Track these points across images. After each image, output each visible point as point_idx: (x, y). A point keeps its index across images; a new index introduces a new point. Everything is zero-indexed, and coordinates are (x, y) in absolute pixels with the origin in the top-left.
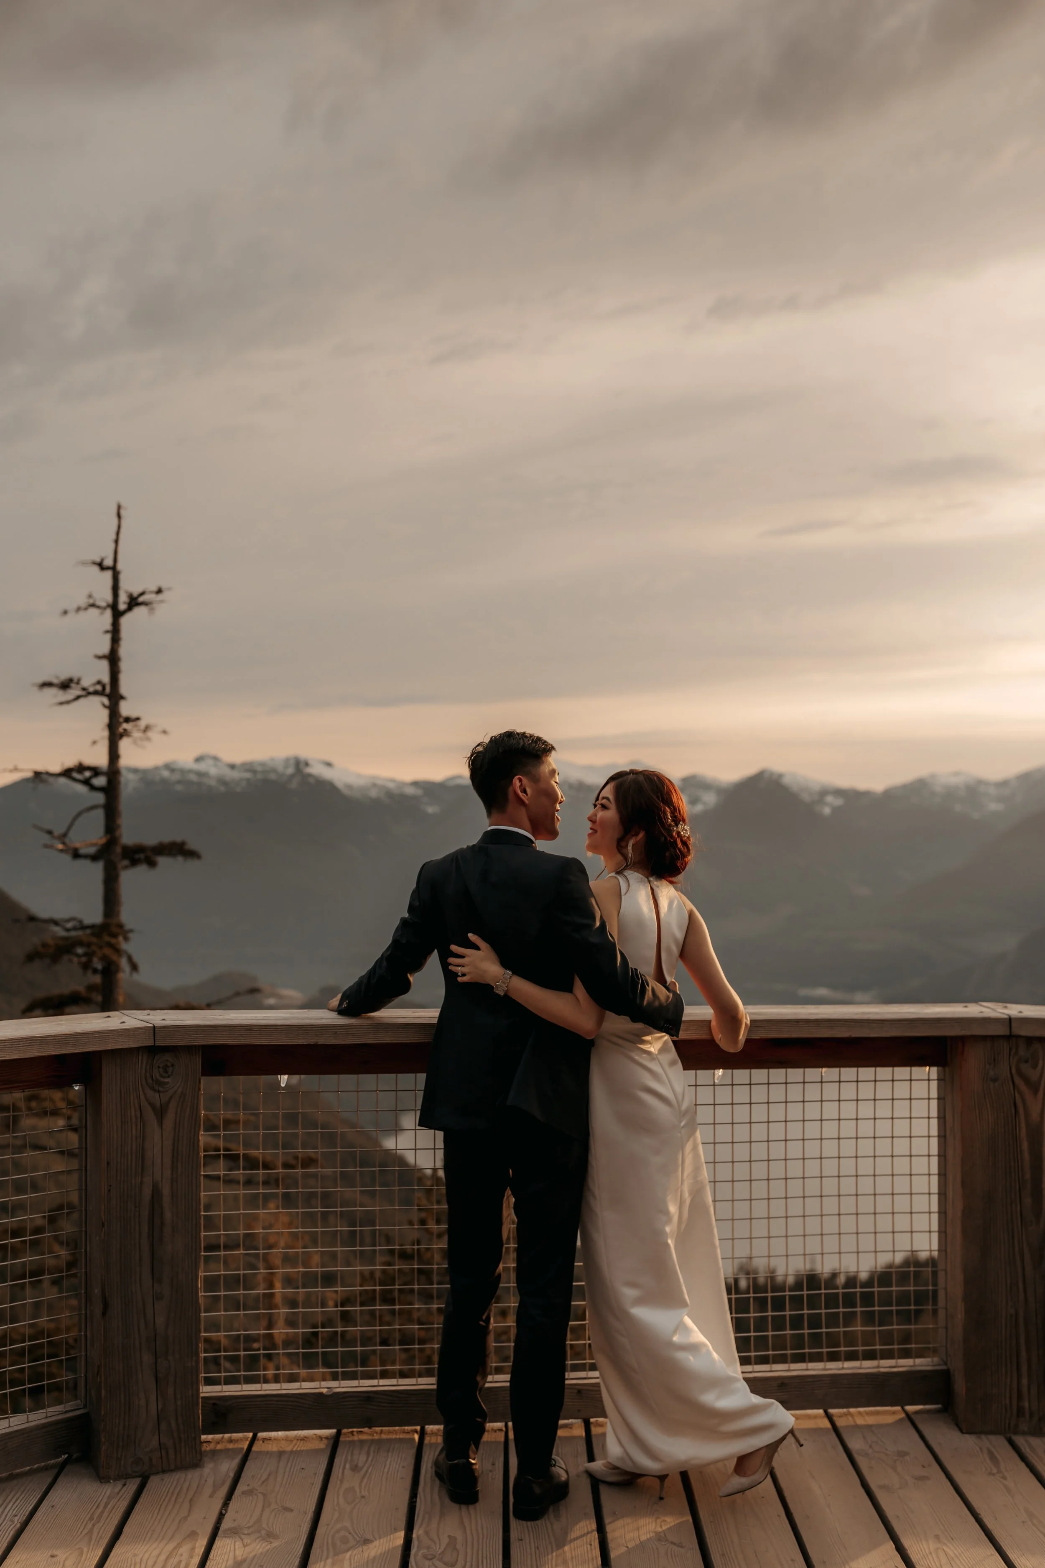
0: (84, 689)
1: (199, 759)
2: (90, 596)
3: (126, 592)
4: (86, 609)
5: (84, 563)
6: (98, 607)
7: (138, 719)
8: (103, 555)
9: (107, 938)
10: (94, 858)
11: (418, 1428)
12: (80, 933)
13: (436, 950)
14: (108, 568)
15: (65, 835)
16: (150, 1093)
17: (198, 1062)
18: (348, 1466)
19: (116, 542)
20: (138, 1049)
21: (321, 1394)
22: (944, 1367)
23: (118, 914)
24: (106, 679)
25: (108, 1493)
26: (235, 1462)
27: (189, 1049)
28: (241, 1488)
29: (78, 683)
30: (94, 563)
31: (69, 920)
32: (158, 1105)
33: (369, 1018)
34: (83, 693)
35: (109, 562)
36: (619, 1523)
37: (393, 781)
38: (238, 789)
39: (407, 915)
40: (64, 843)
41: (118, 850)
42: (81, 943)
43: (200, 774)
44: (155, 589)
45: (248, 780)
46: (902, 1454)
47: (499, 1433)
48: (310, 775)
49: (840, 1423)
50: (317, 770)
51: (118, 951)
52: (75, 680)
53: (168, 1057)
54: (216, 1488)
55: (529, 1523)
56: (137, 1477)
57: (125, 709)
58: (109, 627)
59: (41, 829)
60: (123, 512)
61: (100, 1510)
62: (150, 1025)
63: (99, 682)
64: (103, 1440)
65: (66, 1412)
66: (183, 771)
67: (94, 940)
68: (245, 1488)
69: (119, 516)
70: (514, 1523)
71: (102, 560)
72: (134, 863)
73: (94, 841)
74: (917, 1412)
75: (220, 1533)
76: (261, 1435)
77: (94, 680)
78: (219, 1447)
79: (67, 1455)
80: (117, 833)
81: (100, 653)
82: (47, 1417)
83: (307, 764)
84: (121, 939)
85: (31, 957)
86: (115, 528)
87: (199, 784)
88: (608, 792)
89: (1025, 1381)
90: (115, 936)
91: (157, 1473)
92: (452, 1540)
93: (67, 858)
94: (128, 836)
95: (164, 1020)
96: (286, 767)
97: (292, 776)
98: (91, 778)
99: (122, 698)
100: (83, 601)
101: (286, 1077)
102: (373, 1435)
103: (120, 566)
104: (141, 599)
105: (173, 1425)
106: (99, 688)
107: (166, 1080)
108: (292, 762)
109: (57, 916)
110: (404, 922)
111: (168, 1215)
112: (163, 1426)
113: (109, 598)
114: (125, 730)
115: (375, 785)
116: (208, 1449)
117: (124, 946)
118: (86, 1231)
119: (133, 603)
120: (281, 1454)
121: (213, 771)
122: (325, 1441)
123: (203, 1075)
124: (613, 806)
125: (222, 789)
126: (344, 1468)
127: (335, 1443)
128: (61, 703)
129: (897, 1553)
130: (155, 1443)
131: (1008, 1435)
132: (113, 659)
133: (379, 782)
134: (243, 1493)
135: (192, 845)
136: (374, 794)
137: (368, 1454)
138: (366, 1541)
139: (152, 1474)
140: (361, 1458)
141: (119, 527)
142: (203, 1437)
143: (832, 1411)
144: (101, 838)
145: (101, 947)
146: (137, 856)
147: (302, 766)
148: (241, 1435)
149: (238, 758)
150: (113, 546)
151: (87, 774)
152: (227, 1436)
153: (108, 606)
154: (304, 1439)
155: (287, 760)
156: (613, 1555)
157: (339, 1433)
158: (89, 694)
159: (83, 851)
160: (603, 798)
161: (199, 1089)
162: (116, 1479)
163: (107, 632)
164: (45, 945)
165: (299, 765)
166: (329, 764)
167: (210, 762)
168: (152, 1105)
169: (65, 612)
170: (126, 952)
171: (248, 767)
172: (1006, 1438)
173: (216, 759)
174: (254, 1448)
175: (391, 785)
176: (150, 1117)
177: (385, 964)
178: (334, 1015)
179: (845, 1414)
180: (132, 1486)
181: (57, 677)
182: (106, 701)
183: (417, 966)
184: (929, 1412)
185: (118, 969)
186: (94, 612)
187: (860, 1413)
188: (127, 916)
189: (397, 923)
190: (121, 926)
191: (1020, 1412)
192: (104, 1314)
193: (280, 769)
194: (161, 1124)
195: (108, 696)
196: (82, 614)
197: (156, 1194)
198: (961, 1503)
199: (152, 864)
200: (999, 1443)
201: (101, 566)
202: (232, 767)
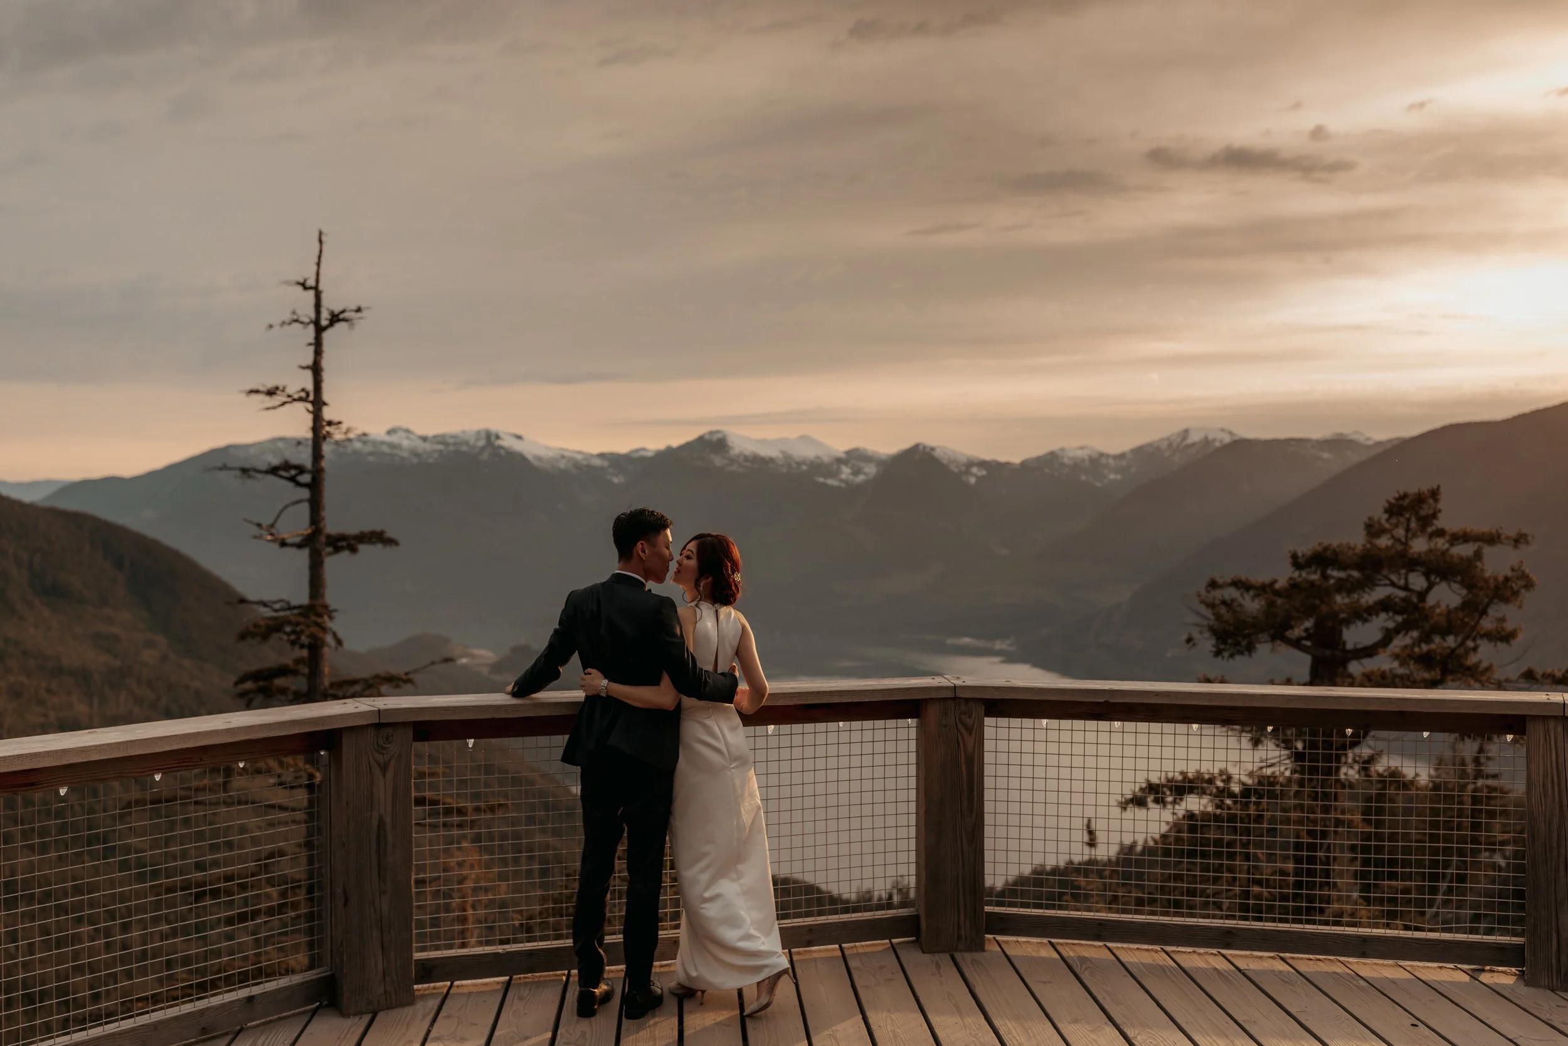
0: (289, 396)
1: (390, 432)
2: (294, 313)
3: (328, 310)
4: (290, 324)
5: (287, 283)
6: (302, 323)
7: (340, 423)
8: (306, 276)
9: (314, 618)
10: (299, 546)
11: (566, 972)
12: (288, 613)
13: (577, 651)
14: (311, 288)
15: (272, 526)
16: (377, 755)
17: (410, 733)
18: (516, 997)
19: (318, 264)
20: (368, 725)
21: (498, 953)
22: (917, 913)
23: (323, 596)
24: (310, 387)
25: (350, 1024)
26: (438, 1001)
27: (404, 724)
28: (441, 1015)
29: (283, 391)
30: (298, 283)
31: (276, 602)
32: (382, 761)
33: (532, 699)
34: (289, 399)
35: (311, 282)
36: (693, 1016)
37: (580, 452)
38: (431, 460)
39: (558, 627)
40: (272, 534)
41: (323, 539)
42: (289, 623)
43: (392, 446)
44: (354, 307)
45: (441, 451)
46: (882, 967)
47: (621, 973)
48: (501, 447)
49: (847, 952)
50: (507, 442)
51: (324, 629)
52: (281, 388)
53: (389, 730)
54: (424, 1017)
55: (634, 1021)
56: (369, 1013)
57: (327, 414)
58: (312, 340)
59: (250, 522)
60: (324, 238)
61: (344, 1034)
62: (376, 709)
63: (303, 390)
64: (345, 989)
65: (319, 974)
66: (375, 443)
67: (302, 620)
68: (445, 1015)
69: (320, 241)
70: (624, 1020)
71: (305, 280)
72: (337, 550)
73: (300, 532)
74: (899, 943)
75: (429, 1040)
76: (457, 983)
77: (299, 388)
78: (426, 992)
79: (318, 1003)
80: (322, 525)
81: (304, 364)
82: (304, 978)
83: (498, 437)
84: (326, 618)
85: (243, 637)
86: (317, 253)
87: (392, 455)
88: (692, 546)
89: (962, 918)
90: (320, 616)
91: (383, 1010)
92: (583, 1034)
93: (276, 546)
94: (332, 525)
95: (385, 704)
96: (477, 440)
97: (483, 448)
98: (296, 475)
99: (325, 404)
100: (288, 317)
101: (473, 740)
102: (534, 978)
103: (321, 287)
104: (341, 316)
105: (395, 977)
106: (303, 395)
107: (387, 746)
108: (483, 435)
109: (265, 597)
110: (556, 632)
111: (390, 837)
112: (388, 979)
113: (313, 315)
114: (328, 432)
115: (563, 457)
116: (419, 994)
117: (329, 624)
118: (331, 851)
119: (335, 319)
120: (470, 994)
121: (406, 443)
122: (501, 985)
123: (414, 741)
124: (695, 557)
125: (415, 460)
126: (514, 999)
127: (508, 985)
128: (268, 409)
129: (862, 1021)
130: (381, 990)
131: (951, 953)
132: (316, 369)
133: (566, 454)
134: (445, 1017)
135: (390, 534)
136: (562, 465)
137: (530, 990)
138: (527, 1038)
139: (380, 1011)
140: (525, 992)
141: (321, 251)
142: (415, 987)
143: (843, 945)
144: (306, 529)
145: (308, 626)
146: (340, 544)
147: (493, 438)
148: (441, 984)
149: (430, 431)
150: (315, 268)
151: (293, 472)
152: (432, 985)
153: (311, 322)
154: (486, 984)
155: (478, 432)
156: (685, 1034)
157: (511, 979)
158: (295, 400)
159: (289, 541)
160: (689, 550)
161: (411, 751)
162: (355, 1015)
163: (310, 344)
164: (256, 626)
165: (490, 438)
166: (519, 437)
167: (402, 434)
168: (379, 764)
169: (271, 326)
170: (330, 629)
171: (441, 439)
172: (950, 954)
173: (407, 431)
174: (451, 992)
175: (579, 457)
176: (377, 772)
177: (543, 659)
178: (509, 697)
179: (852, 947)
180: (366, 1019)
181: (264, 385)
182: (310, 407)
183: (564, 661)
184: (908, 942)
185: (323, 643)
186: (296, 326)
187: (862, 946)
188: (331, 596)
189: (552, 632)
190: (326, 607)
191: (959, 937)
192: (345, 904)
193: (472, 442)
194: (384, 776)
195: (311, 402)
196: (286, 328)
197: (381, 824)
198: (910, 992)
199: (353, 550)
200: (946, 957)
201: (304, 285)
202: (424, 439)
